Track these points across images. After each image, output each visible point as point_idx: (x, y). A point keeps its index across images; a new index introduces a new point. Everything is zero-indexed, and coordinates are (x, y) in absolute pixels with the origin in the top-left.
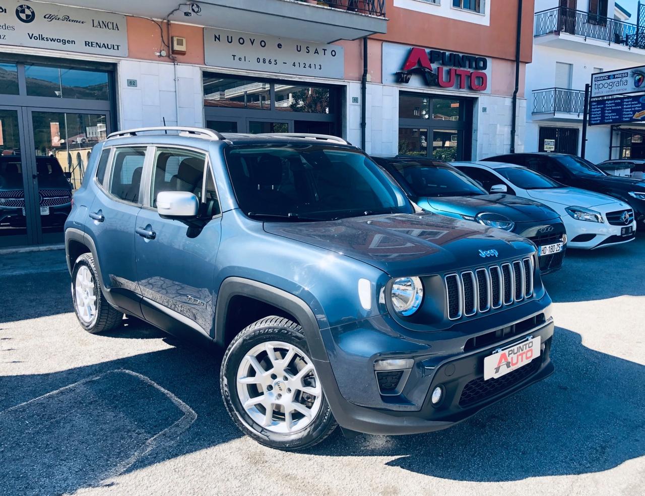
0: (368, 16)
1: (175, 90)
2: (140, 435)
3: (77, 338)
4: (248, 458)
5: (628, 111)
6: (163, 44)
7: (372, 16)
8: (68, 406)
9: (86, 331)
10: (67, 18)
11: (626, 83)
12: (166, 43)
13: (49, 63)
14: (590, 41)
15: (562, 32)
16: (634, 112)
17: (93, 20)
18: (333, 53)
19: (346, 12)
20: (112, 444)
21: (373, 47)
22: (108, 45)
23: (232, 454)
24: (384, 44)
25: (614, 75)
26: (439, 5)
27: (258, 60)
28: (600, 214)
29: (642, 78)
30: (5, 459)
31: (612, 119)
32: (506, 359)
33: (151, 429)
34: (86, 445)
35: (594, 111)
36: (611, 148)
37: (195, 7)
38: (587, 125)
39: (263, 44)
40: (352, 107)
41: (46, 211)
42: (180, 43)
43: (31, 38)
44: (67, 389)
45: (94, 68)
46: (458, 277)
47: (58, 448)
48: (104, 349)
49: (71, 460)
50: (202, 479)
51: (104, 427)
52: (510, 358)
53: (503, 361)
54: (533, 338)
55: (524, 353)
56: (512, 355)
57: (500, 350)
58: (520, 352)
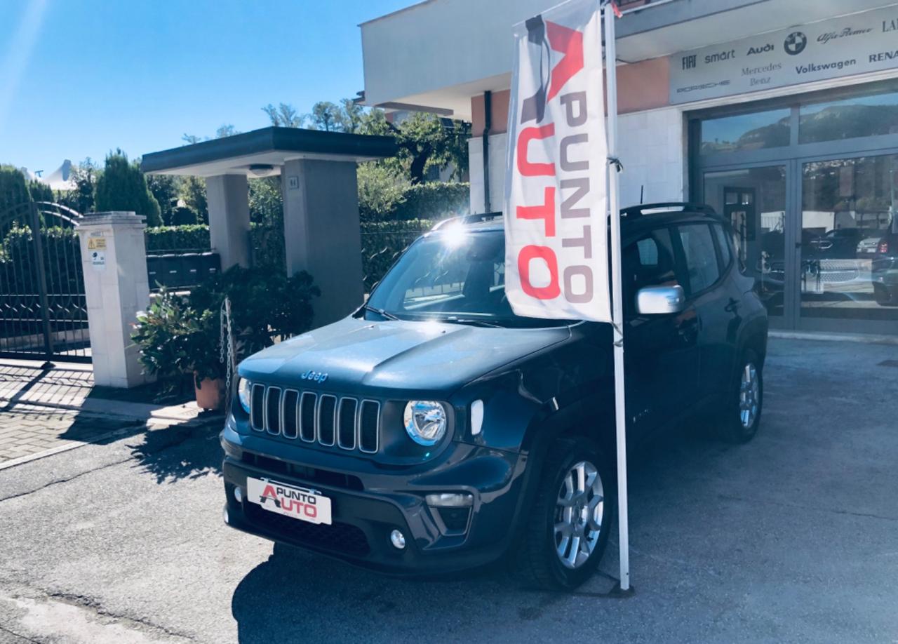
10: (848, 32)
32: (274, 495)
43: (799, 72)
46: (265, 389)
52: (279, 497)
53: (270, 494)
54: (319, 494)
55: (302, 504)
56: (283, 495)
57: (266, 480)
58: (295, 499)
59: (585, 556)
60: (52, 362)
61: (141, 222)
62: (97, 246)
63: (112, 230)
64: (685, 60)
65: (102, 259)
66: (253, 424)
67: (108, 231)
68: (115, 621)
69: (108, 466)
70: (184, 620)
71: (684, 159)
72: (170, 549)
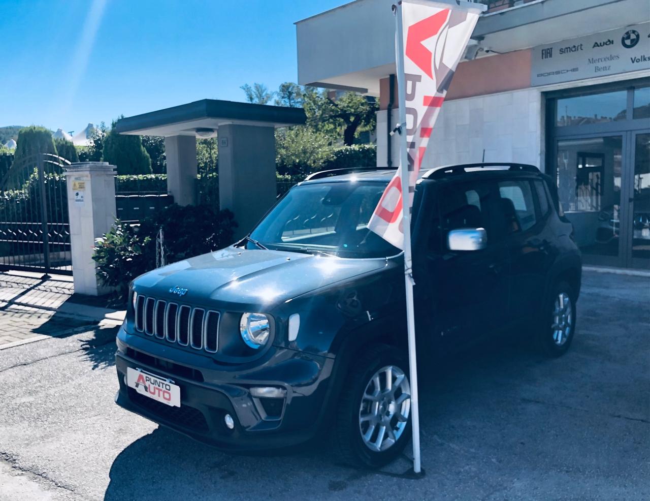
32: (144, 382)
43: (633, 62)
46: (145, 299)
52: (147, 383)
53: (141, 381)
54: (173, 383)
55: (161, 390)
56: (149, 382)
57: (139, 370)
58: (157, 386)
59: (392, 442)
60: (49, 274)
61: (112, 170)
62: (79, 188)
63: (89, 175)
64: (544, 52)
65: (82, 197)
66: (137, 326)
67: (87, 176)
68: (22, 474)
69: (61, 354)
70: (72, 477)
71: (541, 130)
72: (82, 421)
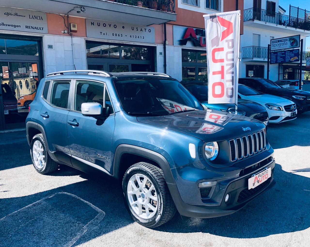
0: (167, 13)
1: (72, 50)
2: (80, 225)
3: (35, 177)
4: (136, 233)
5: (288, 57)
6: (65, 27)
7: (169, 13)
8: (39, 212)
9: (39, 173)
10: (16, 14)
11: (286, 44)
12: (67, 26)
13: (7, 37)
14: (268, 24)
15: (255, 19)
16: (291, 58)
17: (30, 15)
18: (150, 31)
19: (157, 11)
20: (67, 230)
21: (169, 28)
22: (37, 27)
23: (128, 231)
24: (174, 26)
25: (281, 40)
26: (199, 7)
27: (113, 35)
28: (281, 106)
29: (294, 42)
30: (13, 241)
31: (281, 61)
32: (257, 179)
33: (85, 221)
34: (54, 231)
35: (272, 57)
36: (279, 74)
37: (82, 9)
38: (270, 64)
39: (115, 26)
40: (160, 57)
41: (7, 112)
42: (74, 26)
44: (36, 203)
45: (30, 39)
46: (234, 141)
47: (39, 233)
48: (51, 182)
49: (47, 239)
50: (116, 245)
51: (60, 221)
54: (268, 168)
55: (265, 176)
57: (254, 175)
